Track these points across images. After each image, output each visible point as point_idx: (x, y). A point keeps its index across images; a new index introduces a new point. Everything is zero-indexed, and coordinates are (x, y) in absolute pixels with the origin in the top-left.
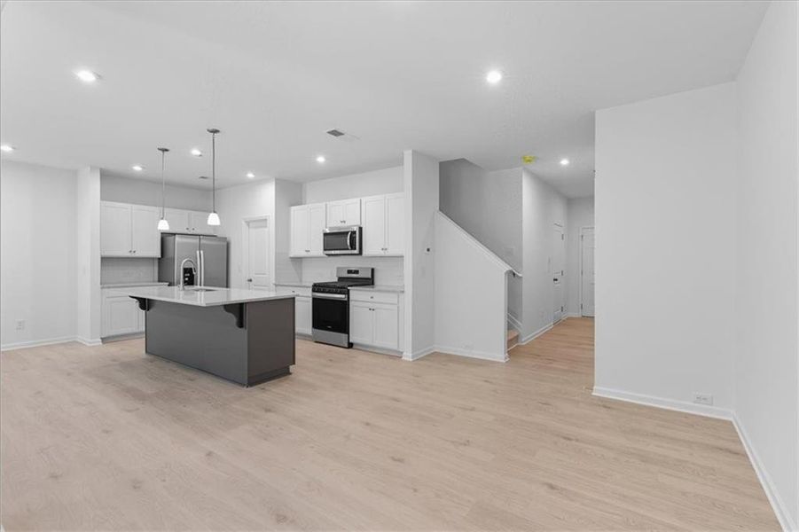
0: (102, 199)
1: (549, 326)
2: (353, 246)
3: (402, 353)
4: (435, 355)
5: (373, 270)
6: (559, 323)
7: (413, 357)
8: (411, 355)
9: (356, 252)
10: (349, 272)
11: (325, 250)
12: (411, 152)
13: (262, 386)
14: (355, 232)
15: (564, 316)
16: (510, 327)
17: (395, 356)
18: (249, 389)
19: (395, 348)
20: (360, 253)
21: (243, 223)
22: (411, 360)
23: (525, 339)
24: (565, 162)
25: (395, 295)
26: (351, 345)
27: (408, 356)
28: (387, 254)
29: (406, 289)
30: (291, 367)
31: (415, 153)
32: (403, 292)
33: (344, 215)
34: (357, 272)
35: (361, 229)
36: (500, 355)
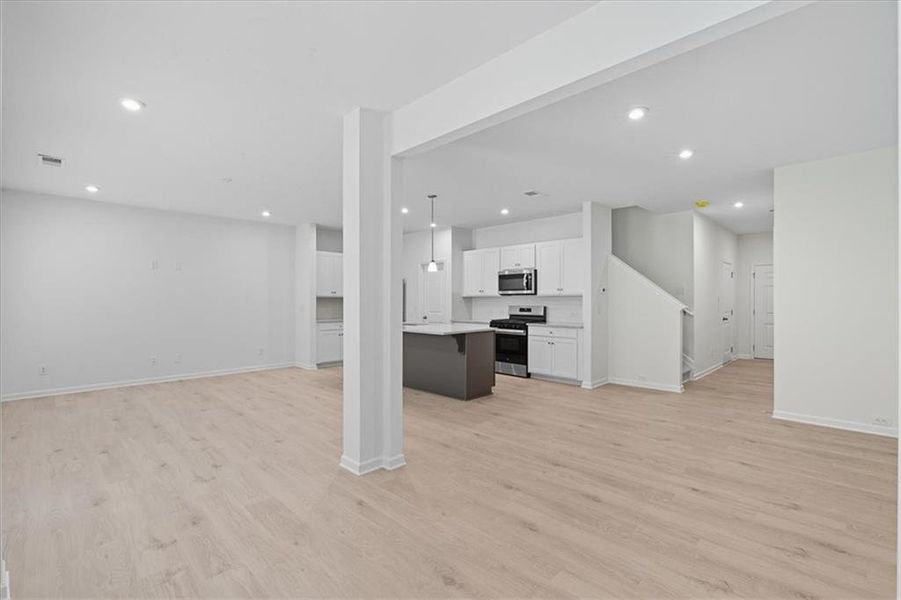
0: (318, 248)
1: (719, 365)
2: (529, 288)
3: (581, 382)
4: (609, 386)
5: (545, 308)
6: (728, 364)
7: (593, 385)
8: (590, 383)
9: (533, 292)
10: (522, 310)
11: (500, 290)
12: (589, 203)
13: (479, 399)
14: (531, 275)
15: (733, 357)
16: (684, 364)
17: (576, 384)
18: (468, 402)
19: (575, 377)
20: (536, 293)
21: (419, 266)
22: (589, 387)
23: (696, 376)
24: (739, 205)
25: (574, 331)
26: (529, 375)
27: (587, 385)
28: (563, 293)
29: (585, 326)
30: (493, 388)
31: (593, 204)
32: (582, 328)
33: (519, 259)
34: (529, 310)
35: (536, 271)
36: (676, 387)
